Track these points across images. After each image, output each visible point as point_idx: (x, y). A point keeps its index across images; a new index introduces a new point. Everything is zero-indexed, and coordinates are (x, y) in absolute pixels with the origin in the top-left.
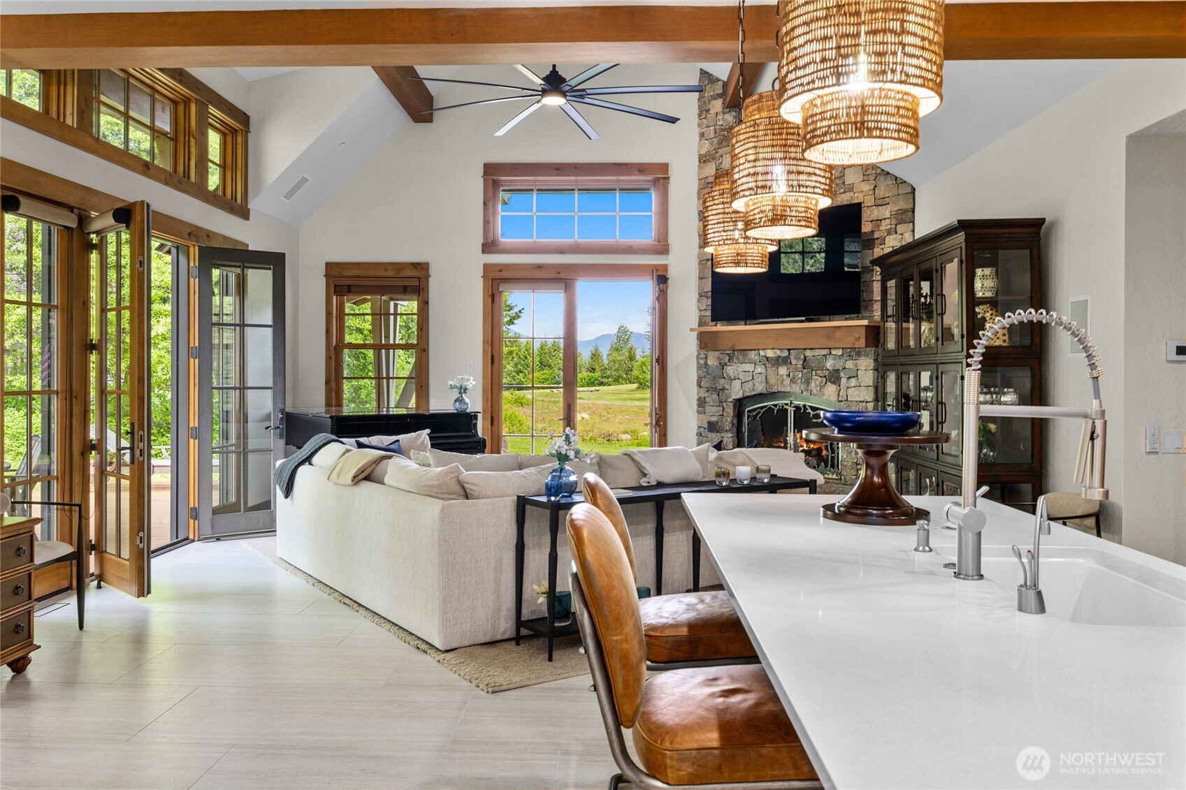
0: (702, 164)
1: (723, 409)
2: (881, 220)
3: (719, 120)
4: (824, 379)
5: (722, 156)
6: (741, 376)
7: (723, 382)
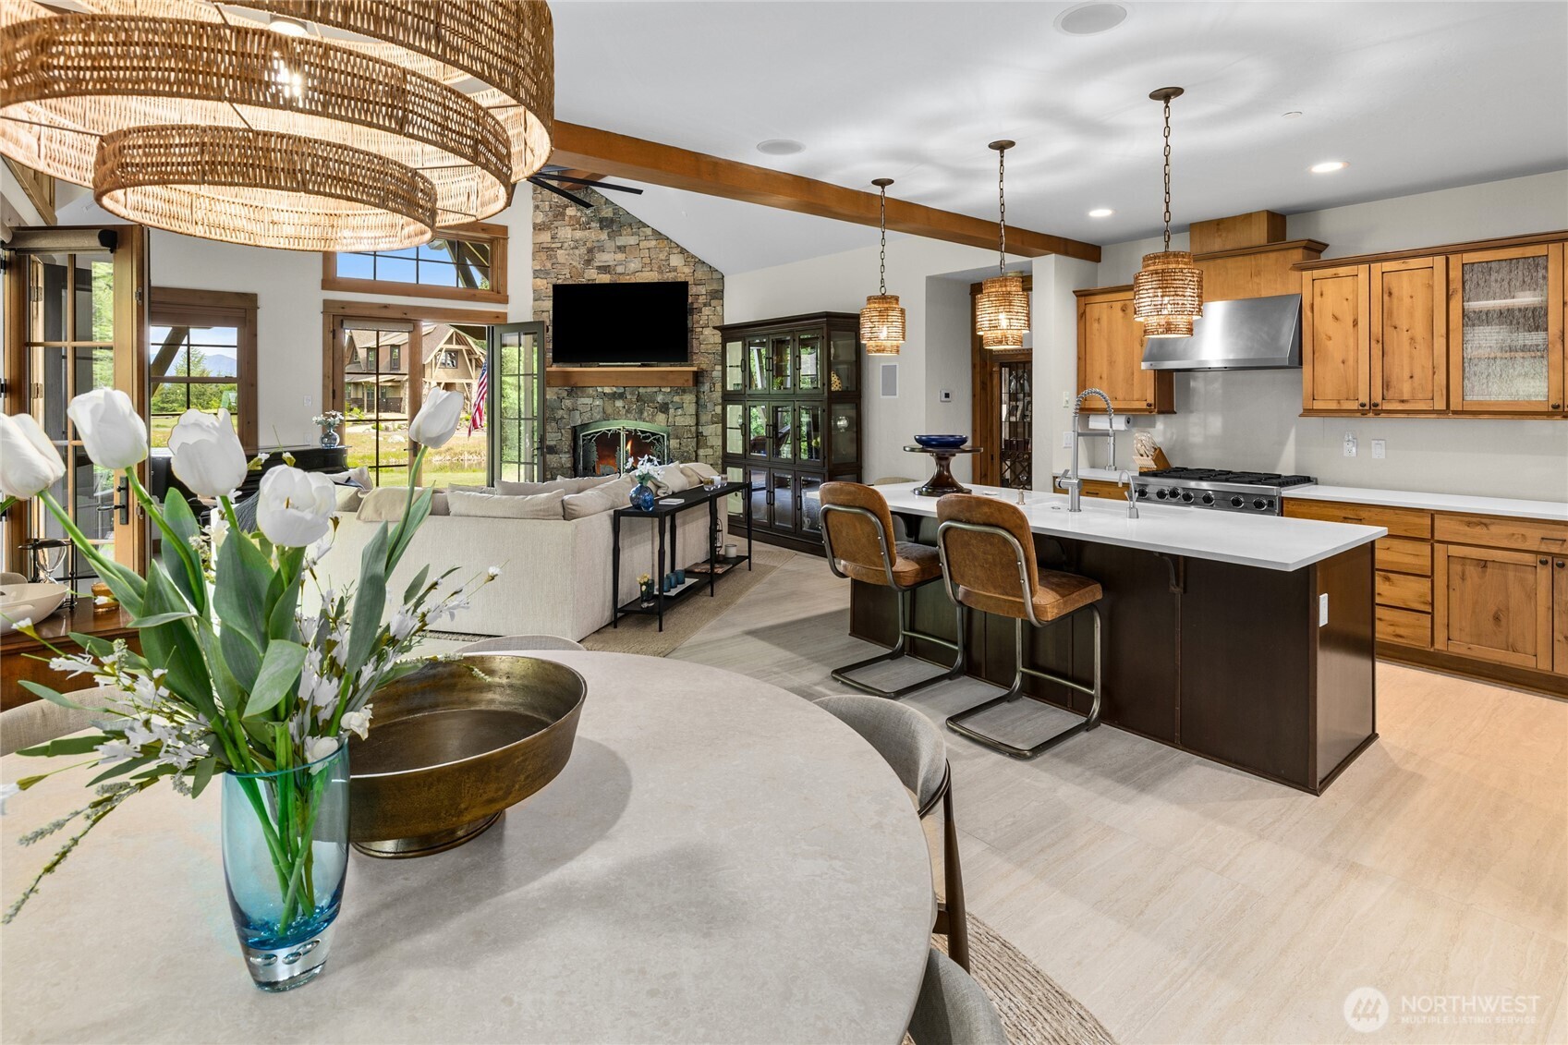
0: (537, 231)
1: (562, 435)
2: (698, 296)
4: (656, 410)
5: (557, 228)
6: (580, 408)
7: (561, 412)
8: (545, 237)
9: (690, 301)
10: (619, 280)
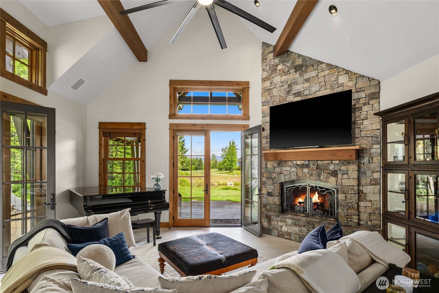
0: (263, 82)
1: (275, 187)
2: (359, 99)
3: (272, 62)
4: (329, 174)
5: (273, 78)
6: (284, 172)
7: (274, 175)
8: (267, 84)
9: (353, 103)
10: (305, 99)
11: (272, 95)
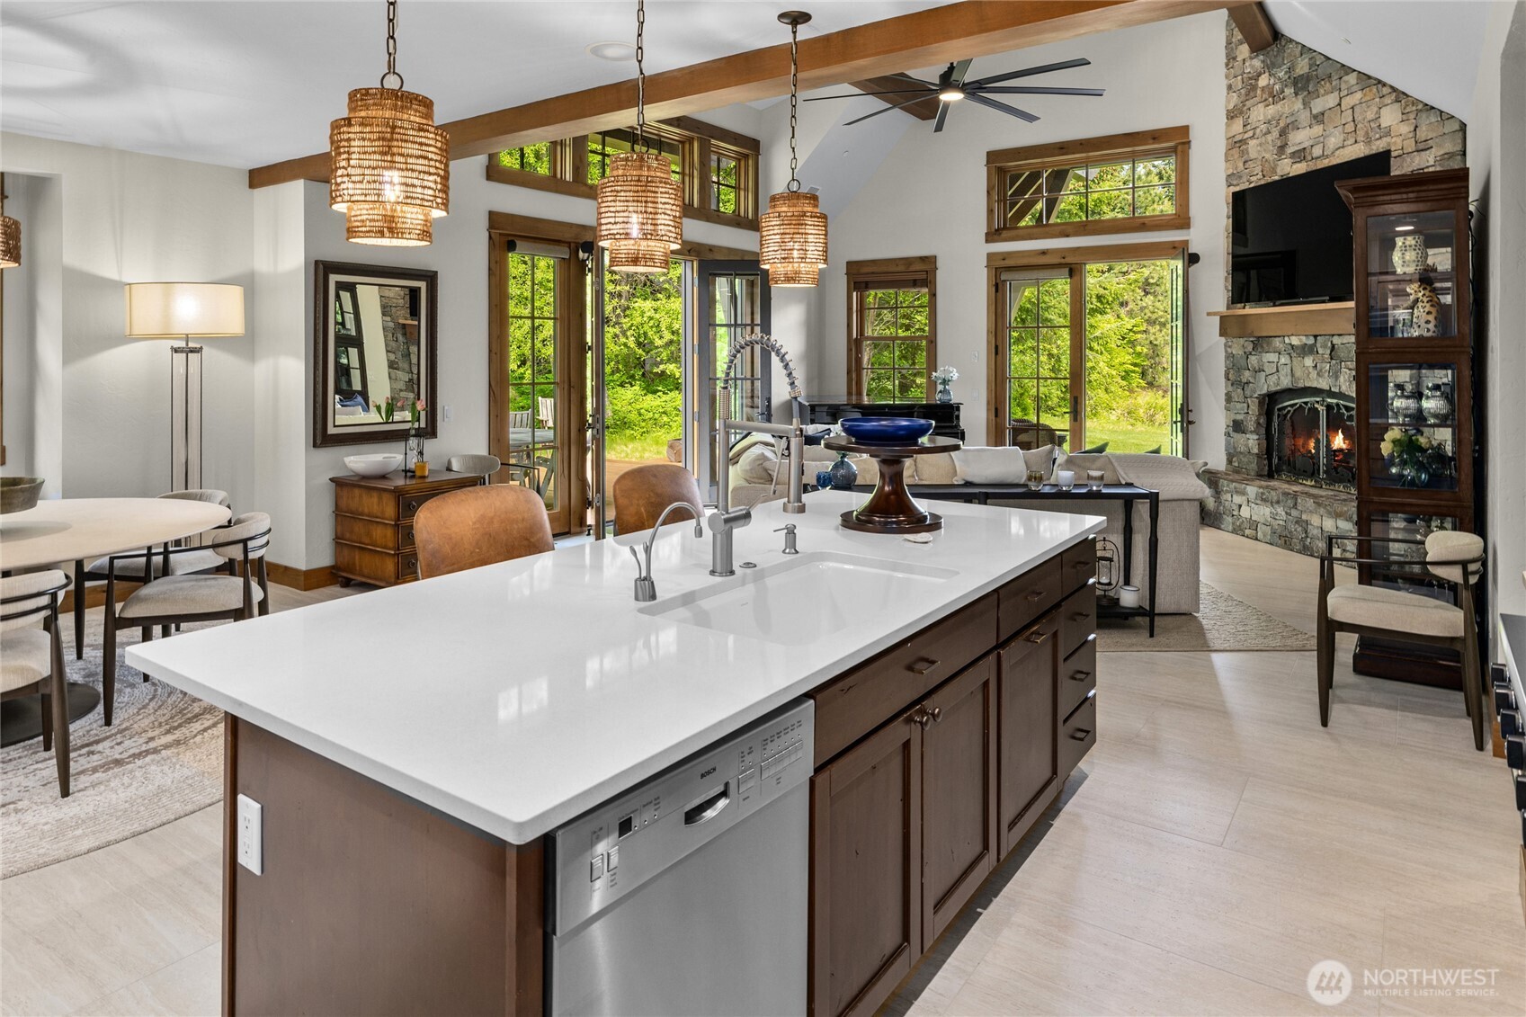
1: (1248, 406)
3: (1246, 67)
5: (1249, 109)
6: (1266, 368)
7: (1247, 373)
8: (1238, 126)
10: (1315, 168)
11: (1245, 157)
